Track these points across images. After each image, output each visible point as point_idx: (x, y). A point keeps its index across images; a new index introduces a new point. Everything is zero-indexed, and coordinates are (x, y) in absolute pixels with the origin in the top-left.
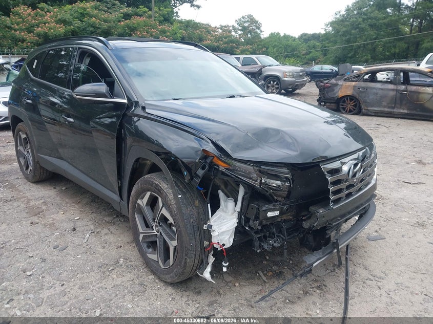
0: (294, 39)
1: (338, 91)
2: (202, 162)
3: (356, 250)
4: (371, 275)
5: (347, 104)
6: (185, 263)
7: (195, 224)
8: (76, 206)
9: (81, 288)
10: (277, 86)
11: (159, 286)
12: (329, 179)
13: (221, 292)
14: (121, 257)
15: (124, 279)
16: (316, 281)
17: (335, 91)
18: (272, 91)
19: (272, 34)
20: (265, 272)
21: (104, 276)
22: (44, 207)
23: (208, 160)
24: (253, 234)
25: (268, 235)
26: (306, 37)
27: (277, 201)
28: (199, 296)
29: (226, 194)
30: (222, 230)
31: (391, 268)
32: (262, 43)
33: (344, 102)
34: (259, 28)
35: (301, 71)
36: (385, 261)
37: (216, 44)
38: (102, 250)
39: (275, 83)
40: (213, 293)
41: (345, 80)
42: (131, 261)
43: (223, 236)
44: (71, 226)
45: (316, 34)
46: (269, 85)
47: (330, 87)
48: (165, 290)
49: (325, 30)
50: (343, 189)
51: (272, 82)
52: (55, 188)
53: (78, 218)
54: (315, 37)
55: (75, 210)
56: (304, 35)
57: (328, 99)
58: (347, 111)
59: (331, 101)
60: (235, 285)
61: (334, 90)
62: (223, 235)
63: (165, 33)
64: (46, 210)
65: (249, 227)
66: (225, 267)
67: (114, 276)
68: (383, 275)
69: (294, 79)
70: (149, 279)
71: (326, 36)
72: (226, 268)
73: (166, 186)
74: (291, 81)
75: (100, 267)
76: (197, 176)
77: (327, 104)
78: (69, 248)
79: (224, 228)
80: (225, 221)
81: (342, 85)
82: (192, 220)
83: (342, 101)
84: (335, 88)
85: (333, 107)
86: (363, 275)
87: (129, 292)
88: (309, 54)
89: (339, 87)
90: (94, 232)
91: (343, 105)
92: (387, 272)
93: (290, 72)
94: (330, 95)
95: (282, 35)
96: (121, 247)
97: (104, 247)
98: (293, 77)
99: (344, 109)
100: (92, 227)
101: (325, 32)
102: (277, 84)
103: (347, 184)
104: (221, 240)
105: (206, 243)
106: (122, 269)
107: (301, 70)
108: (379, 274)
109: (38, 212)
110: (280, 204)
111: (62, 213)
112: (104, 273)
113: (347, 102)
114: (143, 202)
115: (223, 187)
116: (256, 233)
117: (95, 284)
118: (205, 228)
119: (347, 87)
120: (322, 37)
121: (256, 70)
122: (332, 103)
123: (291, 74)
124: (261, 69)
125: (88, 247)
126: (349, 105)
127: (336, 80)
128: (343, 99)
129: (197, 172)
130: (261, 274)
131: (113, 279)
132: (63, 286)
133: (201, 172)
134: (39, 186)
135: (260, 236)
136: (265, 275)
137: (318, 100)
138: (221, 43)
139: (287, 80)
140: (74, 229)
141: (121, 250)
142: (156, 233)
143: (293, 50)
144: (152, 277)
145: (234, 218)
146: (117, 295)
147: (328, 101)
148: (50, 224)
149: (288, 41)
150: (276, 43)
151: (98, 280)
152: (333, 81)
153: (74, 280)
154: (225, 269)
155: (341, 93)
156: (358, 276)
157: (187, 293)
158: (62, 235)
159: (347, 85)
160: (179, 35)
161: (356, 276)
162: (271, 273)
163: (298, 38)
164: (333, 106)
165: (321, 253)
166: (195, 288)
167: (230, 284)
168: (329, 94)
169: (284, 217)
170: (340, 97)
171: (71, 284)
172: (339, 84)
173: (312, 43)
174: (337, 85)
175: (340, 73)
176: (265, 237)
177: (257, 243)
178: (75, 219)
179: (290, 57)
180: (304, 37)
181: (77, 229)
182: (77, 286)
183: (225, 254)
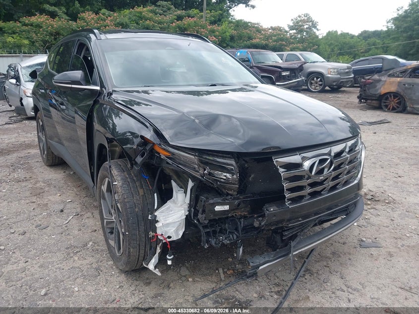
0: (353, 37)
1: (381, 88)
2: (140, 148)
3: (340, 256)
4: (346, 285)
5: (391, 101)
6: (129, 252)
7: (140, 214)
8: (75, 189)
9: (41, 266)
10: (321, 83)
11: (113, 273)
12: (282, 174)
13: (172, 285)
14: (91, 240)
15: (85, 262)
16: (278, 285)
17: (377, 88)
18: (315, 88)
19: (329, 32)
20: (225, 270)
21: (68, 257)
22: (47, 189)
23: (148, 148)
24: (201, 228)
25: (218, 230)
26: (366, 35)
27: (228, 194)
28: (147, 287)
29: (178, 185)
30: (168, 222)
31: (372, 279)
32: (314, 41)
33: (387, 99)
34: (315, 27)
35: (348, 68)
36: (369, 271)
37: (264, 42)
38: (76, 232)
39: (319, 79)
40: (163, 286)
41: (390, 76)
42: (98, 246)
43: (168, 229)
44: (61, 207)
45: (377, 31)
46: (313, 82)
47: (372, 83)
48: (118, 277)
49: (388, 27)
50: (305, 187)
51: (315, 79)
52: (65, 172)
53: (70, 200)
54: (377, 34)
55: (72, 193)
56: (365, 32)
57: (369, 96)
58: (389, 109)
59: (373, 98)
60: (188, 281)
61: (376, 86)
62: (168, 227)
63: (214, 33)
64: (47, 192)
65: (198, 220)
66: (169, 260)
67: (76, 258)
68: (360, 287)
69: (339, 76)
70: (107, 264)
71: (388, 33)
72: (171, 261)
73: (116, 173)
74: (336, 78)
75: (67, 248)
76: (136, 163)
77: (369, 101)
78: (49, 228)
79: (170, 220)
80: (172, 212)
81: (385, 81)
82: (137, 210)
83: (384, 98)
84: (378, 84)
85: (375, 105)
86: (336, 285)
87: (83, 275)
88: (368, 52)
89: (381, 83)
90: (78, 215)
91: (385, 103)
92: (366, 284)
93: (334, 69)
94: (372, 91)
95: (339, 33)
96: (96, 231)
97: (80, 230)
98: (338, 74)
99: (386, 106)
100: (79, 210)
101: (387, 29)
102: (321, 81)
103: (310, 181)
104: (166, 232)
105: (151, 234)
106: (87, 252)
107: (347, 66)
108: (356, 285)
109: (38, 193)
110: (231, 198)
111: (59, 195)
112: (69, 254)
113: (390, 99)
114: (104, 188)
115: (175, 177)
116: (205, 227)
117: (55, 264)
118: (150, 218)
119: (391, 83)
120: (384, 34)
121: (296, 66)
122: (374, 100)
123: (336, 71)
124: (302, 65)
125: (66, 229)
126: (393, 103)
127: (379, 76)
128: (386, 96)
129: (136, 160)
130: (221, 271)
131: (74, 261)
132: (27, 263)
133: (139, 159)
134: (52, 170)
135: (208, 230)
136: (224, 273)
137: (358, 97)
138: (271, 41)
139: (332, 77)
140: (62, 211)
141: (95, 234)
142: (114, 220)
143: (351, 47)
144: (111, 263)
145: (182, 210)
146: (69, 278)
147: (369, 98)
148: (44, 205)
149: (346, 39)
150: (332, 42)
151: (60, 261)
152: (376, 77)
153: (38, 259)
154: (169, 263)
155: (383, 89)
156: (329, 284)
157: (137, 283)
158: (49, 215)
159: (391, 80)
160: (228, 34)
161: (327, 285)
162: (232, 271)
163: (357, 36)
164: (375, 103)
165: (272, 256)
166: (147, 279)
167: (184, 278)
168: (370, 90)
169: (239, 213)
170: (382, 93)
171: (35, 262)
172: (382, 80)
173: (372, 40)
174: (379, 81)
175: (385, 68)
176: (214, 232)
177: (204, 238)
178: (68, 201)
179: (344, 55)
180: (364, 35)
181: (65, 211)
182: (38, 265)
183: (169, 246)
